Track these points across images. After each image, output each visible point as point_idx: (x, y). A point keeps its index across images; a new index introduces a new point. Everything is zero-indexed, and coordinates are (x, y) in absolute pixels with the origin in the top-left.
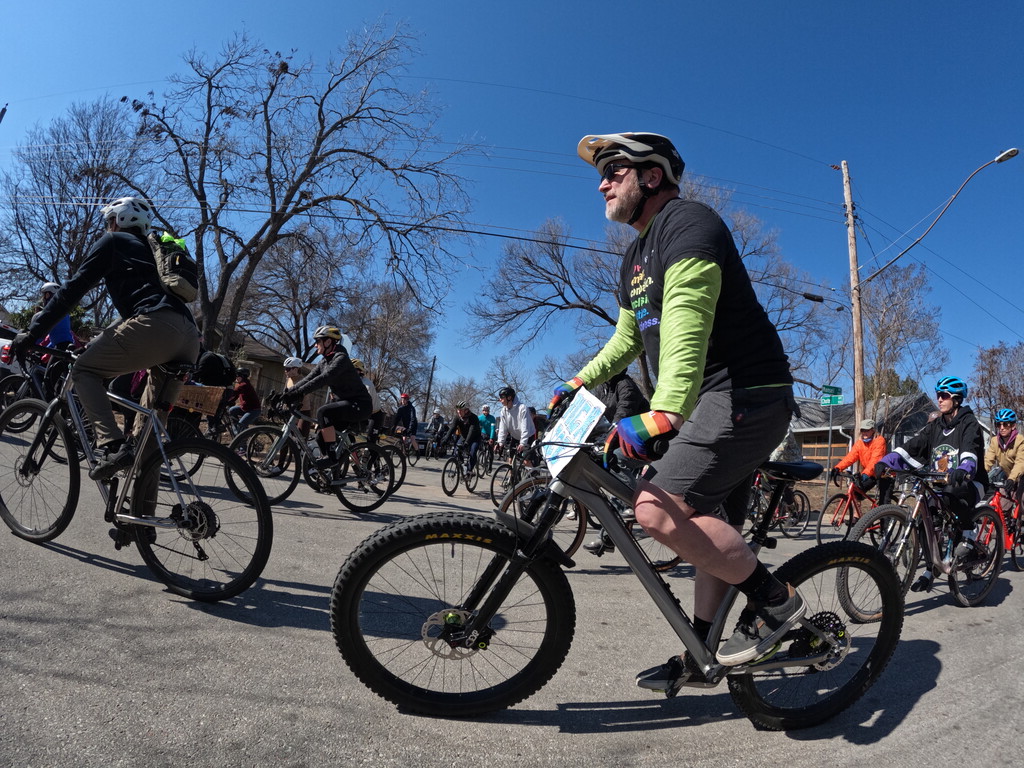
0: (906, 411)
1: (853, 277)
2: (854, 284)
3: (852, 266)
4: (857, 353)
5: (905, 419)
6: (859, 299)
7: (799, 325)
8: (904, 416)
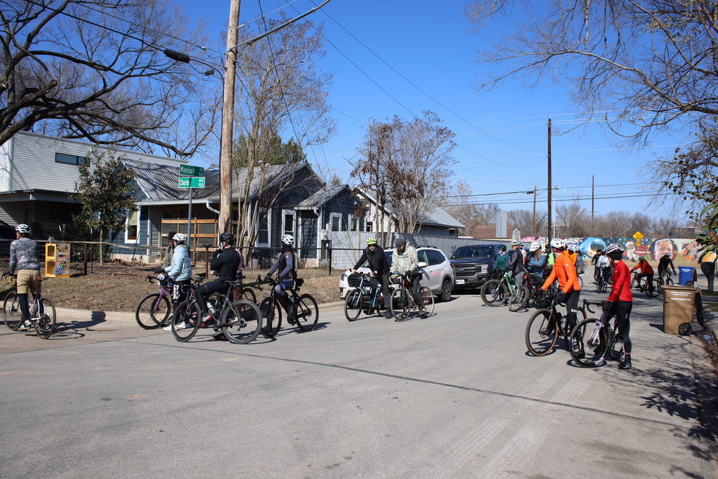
0: (284, 183)
1: (231, 36)
2: (230, 45)
3: (232, 22)
4: (225, 126)
5: (282, 193)
6: (234, 63)
8: (282, 190)
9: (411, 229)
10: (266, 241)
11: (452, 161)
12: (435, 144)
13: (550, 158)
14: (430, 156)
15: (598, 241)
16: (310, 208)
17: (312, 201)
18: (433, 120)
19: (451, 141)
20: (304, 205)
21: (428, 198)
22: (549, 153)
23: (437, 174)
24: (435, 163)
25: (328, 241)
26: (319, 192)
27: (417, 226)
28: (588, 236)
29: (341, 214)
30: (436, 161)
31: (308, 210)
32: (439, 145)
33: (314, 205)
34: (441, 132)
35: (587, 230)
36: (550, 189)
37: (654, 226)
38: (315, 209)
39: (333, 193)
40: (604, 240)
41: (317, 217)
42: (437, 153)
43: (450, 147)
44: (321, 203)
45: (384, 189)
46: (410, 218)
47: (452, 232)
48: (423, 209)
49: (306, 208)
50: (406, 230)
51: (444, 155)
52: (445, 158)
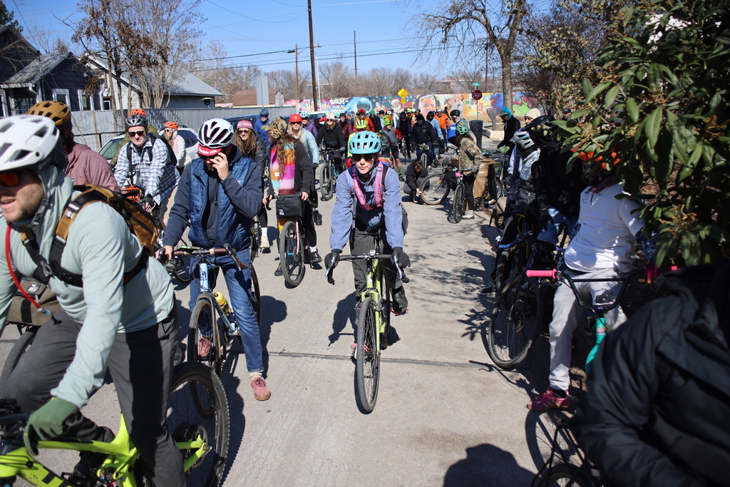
9: (158, 103)
11: (199, 19)
13: (310, 12)
14: (173, 13)
15: (364, 100)
16: (24, 86)
17: (26, 77)
20: (15, 82)
21: (175, 64)
22: (310, 7)
23: (183, 34)
24: (179, 22)
26: (35, 63)
27: (166, 97)
28: (353, 96)
29: (67, 91)
30: (180, 18)
31: (22, 88)
33: (28, 81)
35: (352, 89)
36: (312, 47)
37: (415, 81)
38: (30, 86)
39: (54, 63)
40: (370, 99)
41: (34, 96)
42: (180, 9)
44: (38, 78)
45: (117, 56)
46: (156, 89)
47: (207, 102)
48: (170, 77)
49: (19, 86)
50: (152, 105)
51: (190, 11)
52: (190, 16)
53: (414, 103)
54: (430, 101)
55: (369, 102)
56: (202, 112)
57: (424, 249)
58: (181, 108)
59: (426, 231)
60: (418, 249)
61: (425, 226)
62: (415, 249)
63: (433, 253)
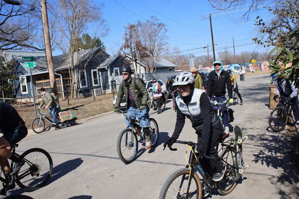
6: (45, 3)
7: (26, 12)
8: (89, 60)
9: (151, 71)
10: (85, 85)
11: (166, 38)
12: (158, 30)
13: (212, 31)
14: (156, 37)
15: (237, 65)
16: (104, 67)
17: (105, 64)
18: (155, 20)
19: (165, 29)
20: (102, 66)
21: (157, 56)
22: (211, 29)
23: (161, 44)
24: (159, 40)
25: (114, 81)
26: (108, 59)
27: (154, 68)
28: (232, 64)
29: (119, 68)
31: (103, 68)
32: (159, 31)
33: (105, 65)
34: (160, 25)
35: (232, 61)
36: (213, 45)
37: (261, 56)
38: (106, 67)
39: (114, 59)
41: (107, 71)
42: (159, 35)
43: (165, 31)
44: (109, 64)
45: (135, 54)
46: (151, 65)
47: (170, 70)
48: (156, 61)
49: (103, 67)
50: (149, 71)
51: (163, 35)
52: (163, 37)
53: (259, 65)
54: (267, 64)
55: (239, 66)
56: (168, 74)
57: (247, 125)
58: (160, 72)
59: (251, 118)
60: (244, 125)
61: (251, 116)
62: (243, 125)
63: (250, 127)
